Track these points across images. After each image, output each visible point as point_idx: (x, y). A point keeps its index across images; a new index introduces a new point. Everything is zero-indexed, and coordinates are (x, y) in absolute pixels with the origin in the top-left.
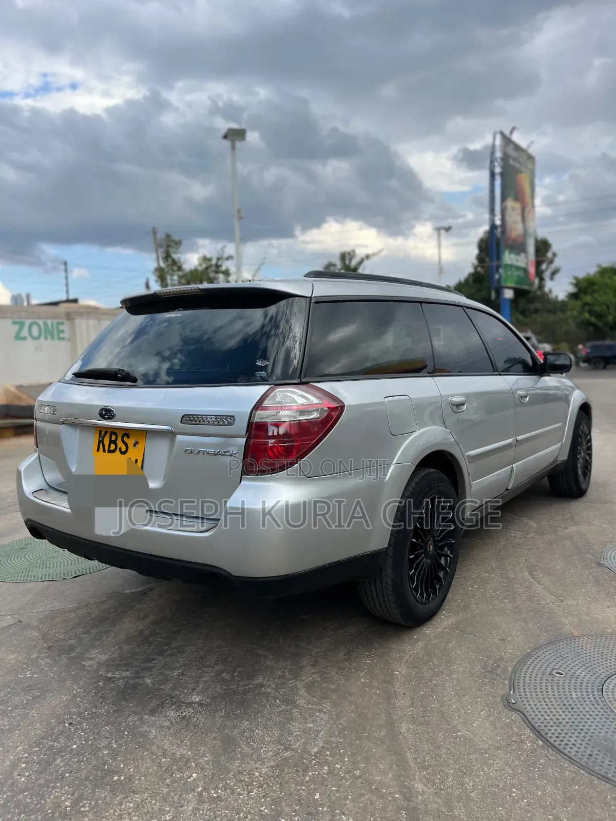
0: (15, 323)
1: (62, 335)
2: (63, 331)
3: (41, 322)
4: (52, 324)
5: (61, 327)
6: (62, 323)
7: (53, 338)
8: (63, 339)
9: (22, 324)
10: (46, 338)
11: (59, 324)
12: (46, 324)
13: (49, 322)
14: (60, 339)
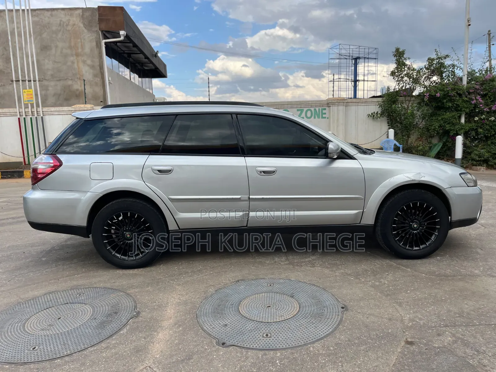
0: (298, 110)
1: (324, 116)
2: (325, 114)
3: (313, 109)
4: (319, 109)
5: (324, 111)
6: (325, 109)
7: (319, 117)
8: (325, 118)
9: (302, 111)
10: (315, 118)
11: (322, 109)
12: (315, 109)
13: (317, 109)
14: (323, 118)
